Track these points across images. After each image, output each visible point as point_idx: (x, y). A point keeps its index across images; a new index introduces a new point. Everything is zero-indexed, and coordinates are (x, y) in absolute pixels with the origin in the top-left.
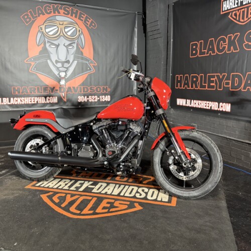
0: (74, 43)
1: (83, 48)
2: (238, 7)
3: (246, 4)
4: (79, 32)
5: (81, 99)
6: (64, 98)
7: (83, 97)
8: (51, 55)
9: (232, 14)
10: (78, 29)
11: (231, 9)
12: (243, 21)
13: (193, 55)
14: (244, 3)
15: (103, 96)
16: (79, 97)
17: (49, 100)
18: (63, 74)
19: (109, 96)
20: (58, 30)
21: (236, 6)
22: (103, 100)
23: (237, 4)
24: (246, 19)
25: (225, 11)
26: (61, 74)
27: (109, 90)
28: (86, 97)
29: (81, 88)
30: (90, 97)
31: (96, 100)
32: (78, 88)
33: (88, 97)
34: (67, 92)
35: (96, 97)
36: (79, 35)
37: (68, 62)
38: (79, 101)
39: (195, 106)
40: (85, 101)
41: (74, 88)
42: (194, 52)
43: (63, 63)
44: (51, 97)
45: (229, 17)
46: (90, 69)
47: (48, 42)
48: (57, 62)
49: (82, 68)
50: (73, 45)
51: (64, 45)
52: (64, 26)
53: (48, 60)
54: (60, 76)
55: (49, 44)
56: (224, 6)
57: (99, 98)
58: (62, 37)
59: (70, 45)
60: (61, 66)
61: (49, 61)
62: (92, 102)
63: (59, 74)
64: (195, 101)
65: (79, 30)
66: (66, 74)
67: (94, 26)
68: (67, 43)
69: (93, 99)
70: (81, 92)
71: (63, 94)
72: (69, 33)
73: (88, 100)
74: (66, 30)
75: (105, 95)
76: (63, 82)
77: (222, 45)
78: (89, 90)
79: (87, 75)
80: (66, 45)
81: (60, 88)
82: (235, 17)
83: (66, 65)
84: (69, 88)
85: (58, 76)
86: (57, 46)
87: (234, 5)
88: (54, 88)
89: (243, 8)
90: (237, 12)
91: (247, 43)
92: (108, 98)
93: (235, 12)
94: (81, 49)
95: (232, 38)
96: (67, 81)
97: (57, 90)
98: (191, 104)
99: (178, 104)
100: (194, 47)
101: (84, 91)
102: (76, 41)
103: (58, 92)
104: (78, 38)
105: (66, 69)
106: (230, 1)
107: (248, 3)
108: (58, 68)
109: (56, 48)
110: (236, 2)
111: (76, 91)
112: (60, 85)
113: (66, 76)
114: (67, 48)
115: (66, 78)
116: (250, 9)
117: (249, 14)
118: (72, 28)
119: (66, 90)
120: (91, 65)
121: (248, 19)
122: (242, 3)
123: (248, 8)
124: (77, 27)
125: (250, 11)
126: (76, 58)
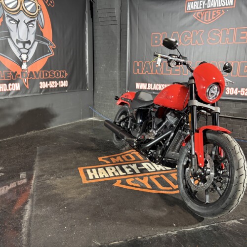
0: (34, 20)
1: (43, 28)
2: (202, 9)
3: (210, 8)
4: (39, 8)
5: (43, 85)
6: (26, 84)
7: (44, 82)
8: (11, 32)
10: (38, 5)
11: (195, 10)
12: (207, 21)
13: (154, 44)
14: (208, 7)
15: (62, 82)
16: (41, 83)
17: (11, 87)
19: (67, 81)
21: (200, 8)
22: (62, 86)
23: (202, 6)
24: (209, 20)
25: (189, 10)
26: (22, 56)
27: (66, 74)
28: (47, 82)
29: (42, 72)
30: (50, 82)
31: (56, 86)
32: (39, 72)
33: (48, 83)
34: (29, 77)
35: (56, 82)
36: (39, 12)
37: (29, 42)
38: (41, 87)
39: (157, 89)
40: (46, 88)
41: (35, 72)
42: (156, 42)
43: (24, 43)
44: (13, 84)
45: (194, 16)
46: (50, 52)
47: (8, 16)
48: (18, 41)
49: (42, 51)
50: (33, 23)
51: (24, 22)
54: (22, 59)
55: (9, 19)
56: (188, 6)
57: (58, 84)
58: (22, 12)
59: (30, 22)
60: (22, 47)
61: (9, 39)
62: (52, 88)
63: (20, 56)
64: (157, 85)
65: (39, 7)
66: (27, 57)
67: (52, 4)
69: (53, 84)
70: (42, 77)
71: (25, 80)
73: (49, 86)
74: (26, 4)
75: (63, 80)
76: (24, 66)
77: (186, 38)
79: (47, 58)
80: (26, 22)
81: (22, 72)
82: (199, 17)
83: (27, 46)
84: (31, 73)
85: (20, 59)
86: (18, 22)
89: (206, 11)
90: (201, 13)
91: (210, 38)
92: (65, 84)
93: (199, 13)
94: (41, 29)
95: (197, 34)
96: (28, 64)
97: (19, 75)
98: (153, 87)
99: (137, 88)
100: (156, 37)
101: (45, 76)
102: (36, 19)
103: (20, 77)
104: (38, 15)
105: (27, 51)
106: (195, 2)
107: (212, 8)
108: (19, 49)
109: (16, 25)
110: (201, 4)
111: (37, 77)
112: (22, 70)
113: (27, 59)
114: (28, 26)
115: (28, 61)
116: (215, 13)
117: (213, 16)
118: (31, 2)
119: (28, 75)
120: (51, 47)
121: (212, 20)
122: (206, 6)
123: (212, 11)
124: (36, 2)
125: (213, 14)
126: (36, 38)
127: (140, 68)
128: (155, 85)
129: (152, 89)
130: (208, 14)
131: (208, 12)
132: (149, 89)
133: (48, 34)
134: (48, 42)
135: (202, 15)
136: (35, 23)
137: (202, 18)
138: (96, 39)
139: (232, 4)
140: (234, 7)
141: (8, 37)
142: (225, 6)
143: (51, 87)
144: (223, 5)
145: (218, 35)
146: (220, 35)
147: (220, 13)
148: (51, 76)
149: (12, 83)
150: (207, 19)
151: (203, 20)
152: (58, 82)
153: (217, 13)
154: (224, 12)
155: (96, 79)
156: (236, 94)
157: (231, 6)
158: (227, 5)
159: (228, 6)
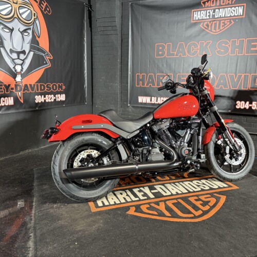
0: (30, 29)
1: (39, 37)
2: (210, 18)
3: (218, 18)
4: (35, 16)
5: (39, 99)
6: (21, 98)
7: (40, 96)
8: (4, 41)
9: (203, 24)
10: (33, 12)
11: (202, 19)
12: (215, 31)
13: (158, 55)
14: (216, 17)
15: (59, 95)
16: (36, 97)
17: (4, 101)
18: (18, 68)
19: (64, 95)
20: (12, 9)
21: (208, 18)
22: (59, 100)
23: (209, 16)
24: (217, 30)
25: (195, 20)
27: (64, 87)
28: (43, 96)
29: (37, 85)
30: (47, 96)
31: (52, 100)
32: (34, 85)
33: (45, 97)
34: (24, 91)
35: (52, 96)
36: (35, 20)
37: (24, 52)
38: (36, 102)
40: (42, 102)
41: (30, 85)
42: (160, 53)
43: (18, 53)
44: (6, 98)
45: (201, 26)
46: (46, 63)
47: (1, 23)
48: (12, 51)
49: (37, 62)
50: (29, 31)
51: (19, 30)
52: (18, 5)
53: (1, 48)
54: (16, 70)
55: (2, 26)
56: (195, 16)
57: (55, 98)
58: (16, 20)
60: (17, 57)
63: (14, 68)
64: (162, 98)
65: (35, 14)
66: (22, 68)
67: (49, 12)
68: (23, 28)
69: (50, 98)
70: (38, 90)
71: (20, 93)
72: (24, 16)
73: (45, 100)
74: (21, 11)
75: (61, 93)
76: (19, 78)
77: (193, 49)
78: (46, 88)
79: (43, 70)
80: (21, 30)
81: (15, 85)
82: (207, 27)
83: (22, 56)
84: (26, 86)
85: (14, 70)
86: (12, 30)
87: (206, 16)
88: (9, 85)
89: (214, 21)
90: (209, 23)
91: (219, 49)
92: (62, 97)
94: (37, 38)
95: (204, 45)
97: (12, 89)
98: (157, 101)
99: (139, 102)
100: (160, 48)
101: (41, 90)
102: (32, 27)
103: (14, 91)
104: (34, 23)
105: (22, 62)
106: (202, 12)
107: (220, 17)
108: (13, 60)
109: (10, 33)
110: (208, 14)
111: (33, 90)
112: (16, 82)
113: (22, 70)
114: (22, 34)
115: (22, 73)
116: (223, 23)
117: (221, 26)
118: (26, 9)
119: (23, 88)
120: (47, 57)
121: (221, 30)
122: (214, 16)
123: (220, 21)
124: (32, 9)
125: (222, 24)
126: (32, 48)
127: (143, 80)
128: (159, 98)
129: (156, 103)
130: (216, 24)
131: (216, 22)
132: (153, 102)
133: (44, 43)
134: (44, 53)
135: (210, 25)
136: (30, 32)
137: (209, 29)
138: (94, 49)
139: (241, 14)
140: (244, 17)
141: (1, 47)
142: (235, 16)
143: (47, 101)
144: (232, 15)
145: (227, 45)
146: (229, 46)
147: (228, 23)
148: (47, 90)
149: (4, 97)
150: (215, 29)
151: (211, 31)
152: (55, 96)
153: (226, 23)
154: (233, 22)
155: (95, 92)
156: (247, 108)
157: (240, 15)
158: (236, 15)
159: (238, 16)
